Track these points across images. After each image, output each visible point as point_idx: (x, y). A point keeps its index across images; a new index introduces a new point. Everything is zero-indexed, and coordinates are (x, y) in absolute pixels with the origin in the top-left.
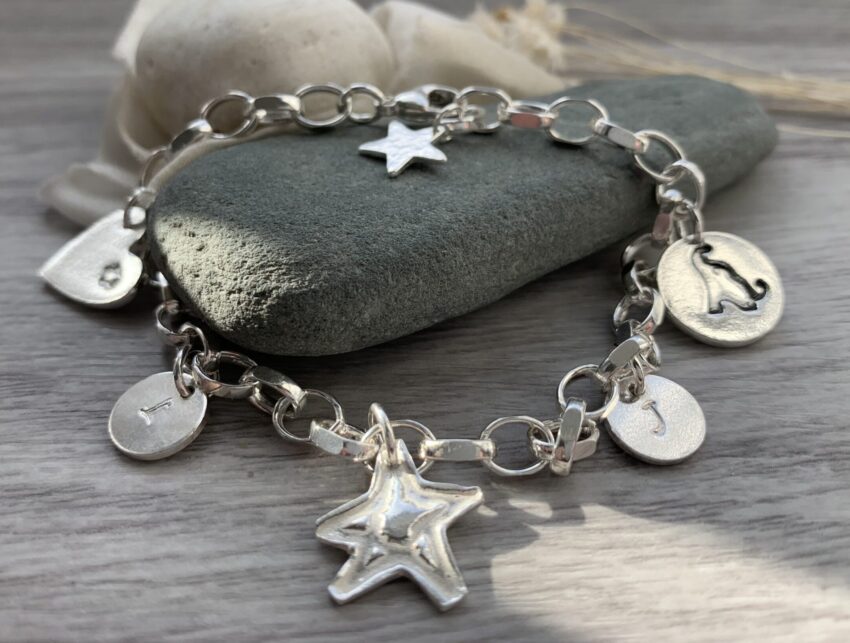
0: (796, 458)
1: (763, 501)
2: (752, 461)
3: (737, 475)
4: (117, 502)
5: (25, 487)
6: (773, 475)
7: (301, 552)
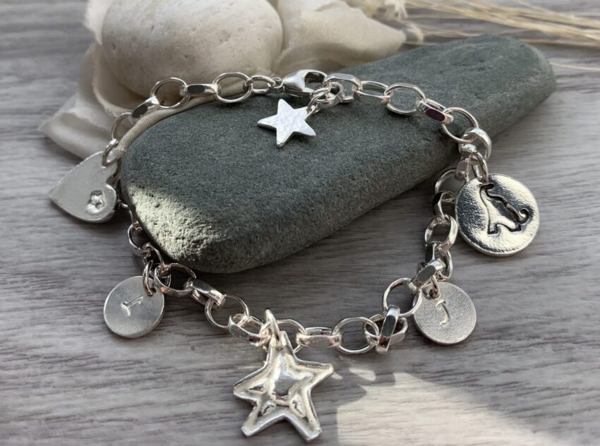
0: (532, 341)
1: (506, 371)
2: (504, 342)
3: (492, 353)
4: (113, 367)
5: (56, 356)
6: (515, 353)
7: (224, 402)
